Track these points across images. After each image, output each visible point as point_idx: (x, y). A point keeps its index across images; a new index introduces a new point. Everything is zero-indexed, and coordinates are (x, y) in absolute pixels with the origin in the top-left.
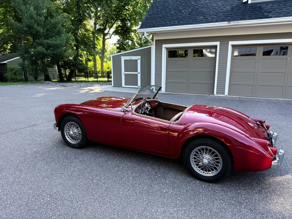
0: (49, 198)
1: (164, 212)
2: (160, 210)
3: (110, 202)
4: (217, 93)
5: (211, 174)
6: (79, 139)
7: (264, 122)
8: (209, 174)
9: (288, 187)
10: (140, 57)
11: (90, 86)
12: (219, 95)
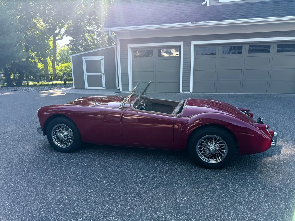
1: (189, 200)
2: (184, 200)
3: (131, 199)
4: (183, 91)
5: (217, 161)
6: (71, 142)
10: (103, 57)
11: (48, 90)
12: (185, 93)
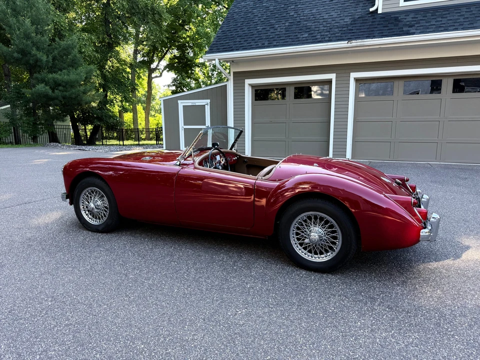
0: (51, 301)
1: (248, 314)
2: (240, 312)
3: (156, 304)
4: (334, 155)
5: (325, 258)
6: (105, 216)
7: (407, 180)
8: (321, 259)
9: (449, 276)
10: (209, 101)
11: (126, 150)
